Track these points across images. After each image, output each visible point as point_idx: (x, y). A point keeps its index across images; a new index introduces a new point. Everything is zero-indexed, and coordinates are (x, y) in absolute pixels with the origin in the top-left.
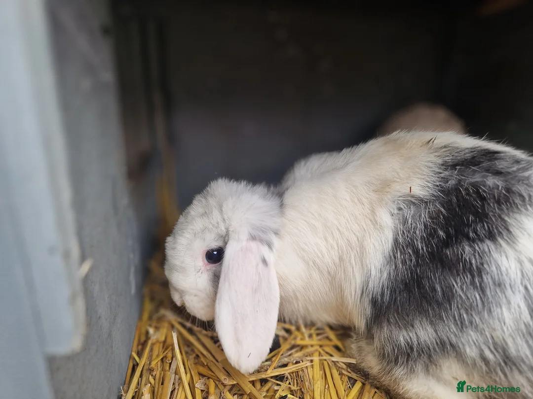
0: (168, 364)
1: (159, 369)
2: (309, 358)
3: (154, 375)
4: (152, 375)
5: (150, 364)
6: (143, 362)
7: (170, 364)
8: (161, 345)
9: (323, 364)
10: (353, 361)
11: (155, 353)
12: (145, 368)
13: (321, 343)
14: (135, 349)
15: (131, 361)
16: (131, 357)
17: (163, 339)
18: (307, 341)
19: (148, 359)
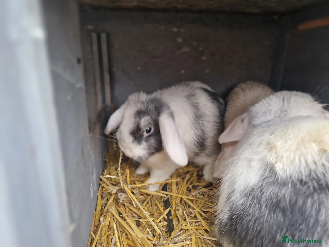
0: (111, 239)
1: (106, 242)
2: (190, 237)
3: (103, 245)
4: (102, 246)
5: (101, 239)
6: (97, 238)
7: (112, 239)
8: (107, 227)
9: (198, 241)
10: (215, 239)
11: (104, 232)
12: (98, 242)
13: (197, 228)
14: (92, 229)
15: (90, 237)
16: (90, 235)
17: (108, 224)
18: (189, 227)
19: (100, 236)
